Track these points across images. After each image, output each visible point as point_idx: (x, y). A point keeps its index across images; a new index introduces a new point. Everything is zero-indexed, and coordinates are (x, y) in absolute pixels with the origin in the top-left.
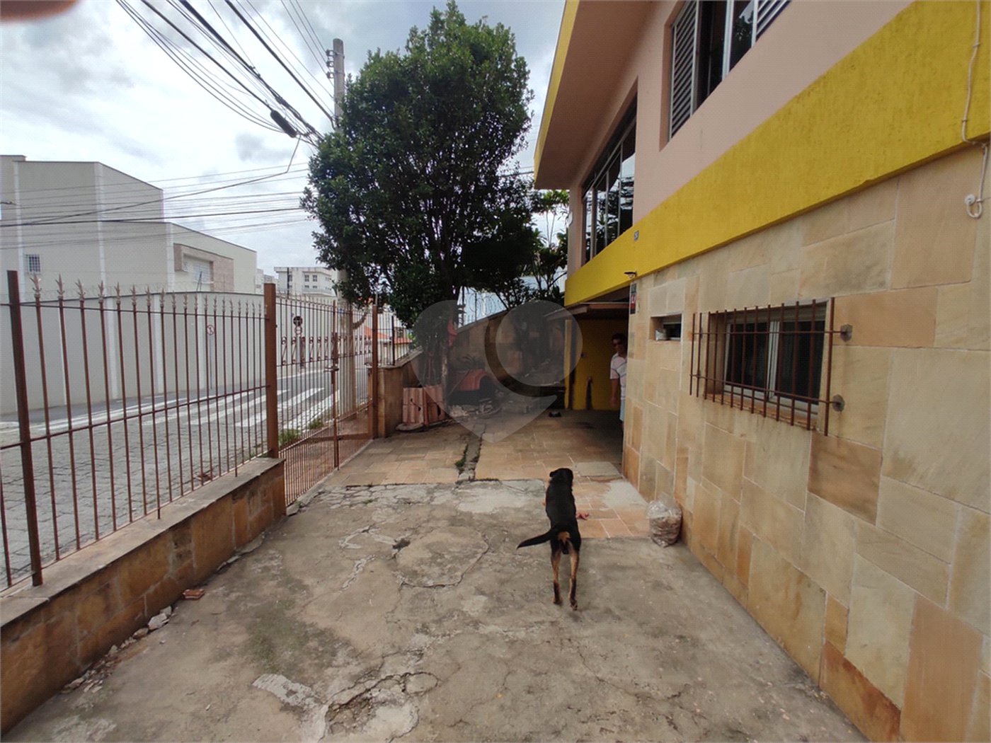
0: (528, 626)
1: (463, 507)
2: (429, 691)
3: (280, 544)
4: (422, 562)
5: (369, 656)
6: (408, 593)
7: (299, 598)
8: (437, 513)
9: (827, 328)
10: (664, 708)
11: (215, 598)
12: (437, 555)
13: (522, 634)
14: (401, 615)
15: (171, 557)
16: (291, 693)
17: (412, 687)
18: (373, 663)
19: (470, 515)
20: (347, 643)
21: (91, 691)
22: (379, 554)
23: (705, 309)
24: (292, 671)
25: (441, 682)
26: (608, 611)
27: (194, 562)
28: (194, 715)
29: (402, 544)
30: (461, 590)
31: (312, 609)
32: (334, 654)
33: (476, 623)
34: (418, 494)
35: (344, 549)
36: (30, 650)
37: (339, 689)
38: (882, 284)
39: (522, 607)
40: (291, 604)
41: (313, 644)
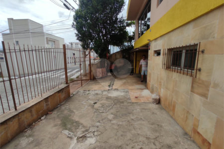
0: (122, 121)
1: (109, 95)
2: (99, 135)
3: (69, 103)
4: (99, 107)
5: (86, 127)
6: (96, 114)
7: (72, 114)
8: (104, 97)
9: (198, 50)
10: (153, 141)
11: (55, 114)
12: (103, 106)
13: (121, 123)
14: (94, 119)
15: (45, 105)
16: (69, 134)
17: (96, 134)
18: (87, 128)
19: (111, 97)
20: (82, 124)
21: (29, 132)
22: (90, 105)
23: (167, 47)
24: (70, 130)
25: (102, 133)
26: (141, 119)
27: (50, 106)
28: (50, 138)
29: (95, 103)
30: (108, 113)
31: (75, 117)
32: (79, 126)
33: (111, 121)
34: (99, 92)
35: (82, 104)
36: (15, 124)
37: (79, 133)
38: (214, 38)
39: (121, 117)
40: (70, 115)
41: (75, 124)
